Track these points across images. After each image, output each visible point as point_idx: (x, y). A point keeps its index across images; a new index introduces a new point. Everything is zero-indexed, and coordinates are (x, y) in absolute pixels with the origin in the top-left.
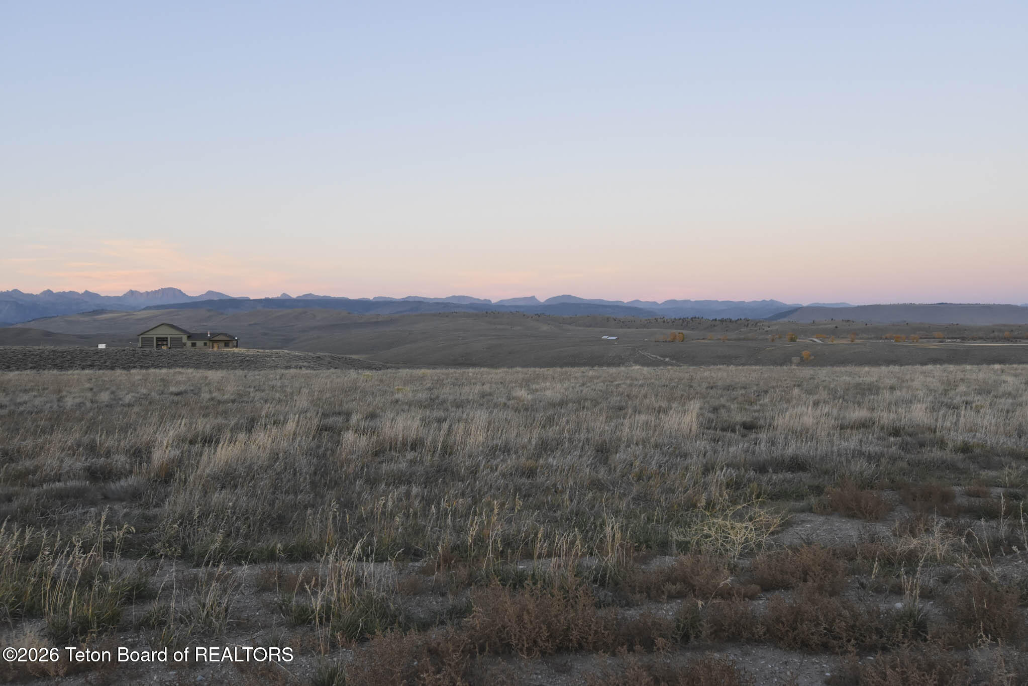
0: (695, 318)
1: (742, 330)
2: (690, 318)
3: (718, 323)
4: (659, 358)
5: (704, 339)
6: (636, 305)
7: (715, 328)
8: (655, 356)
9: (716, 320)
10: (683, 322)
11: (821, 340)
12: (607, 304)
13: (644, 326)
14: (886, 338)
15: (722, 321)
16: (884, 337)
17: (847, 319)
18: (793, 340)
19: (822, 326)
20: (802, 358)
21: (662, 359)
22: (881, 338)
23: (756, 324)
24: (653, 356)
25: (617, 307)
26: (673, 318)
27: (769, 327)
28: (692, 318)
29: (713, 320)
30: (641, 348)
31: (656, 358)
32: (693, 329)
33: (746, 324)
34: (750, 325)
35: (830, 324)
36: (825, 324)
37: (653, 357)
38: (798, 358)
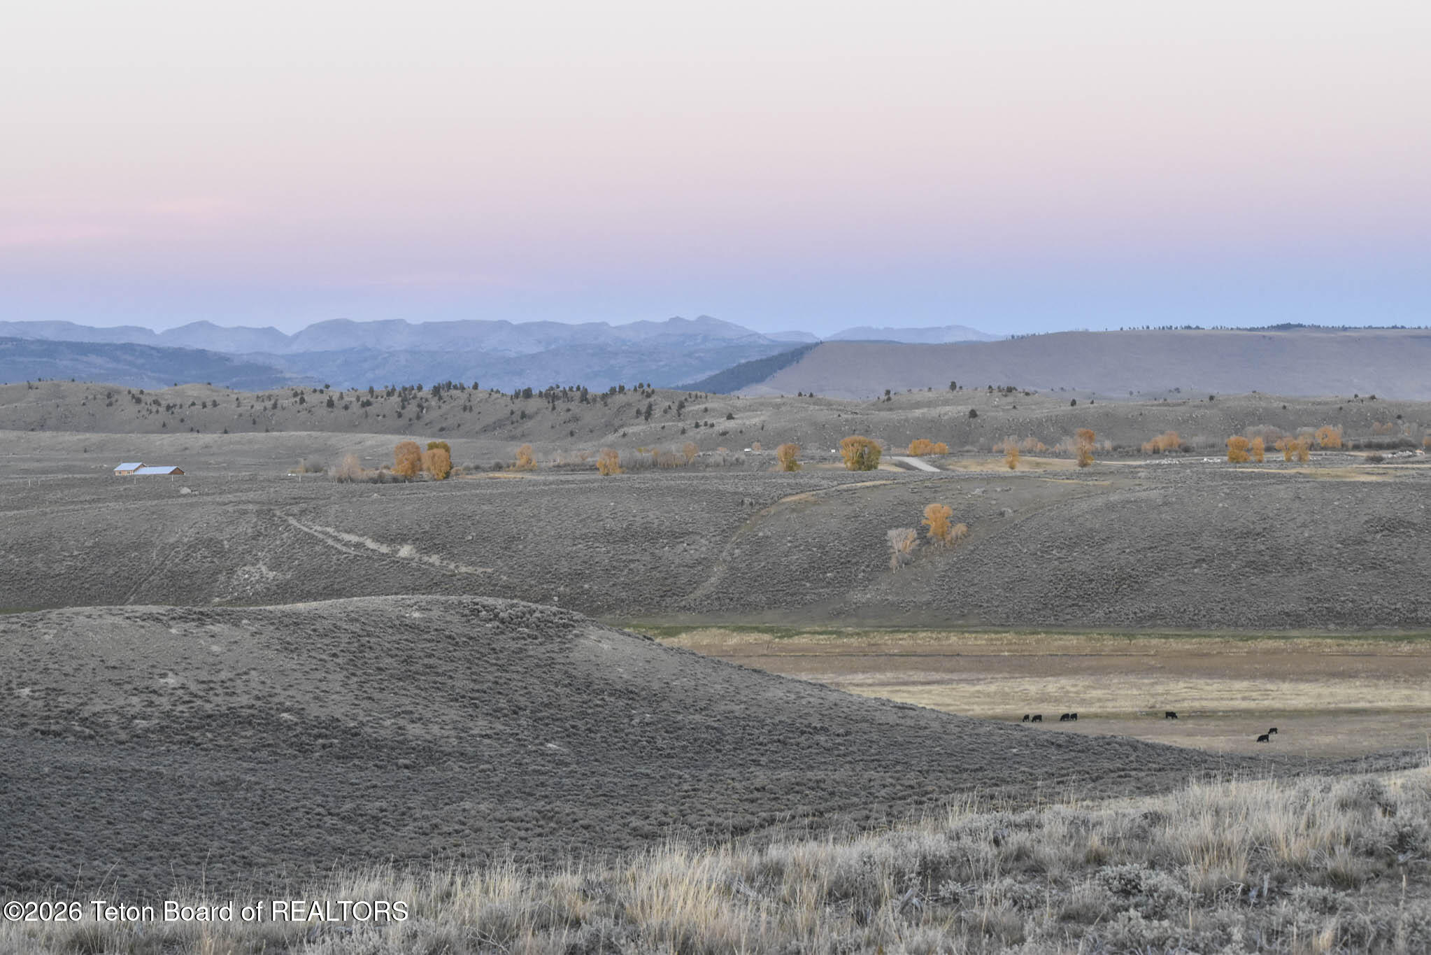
0: (449, 385)
1: (629, 430)
2: (428, 388)
3: (532, 405)
4: (370, 544)
5: (498, 467)
6: (194, 343)
7: (529, 424)
8: (354, 539)
9: (528, 394)
10: (405, 401)
11: (933, 464)
12: (86, 339)
13: (254, 423)
14: (1156, 452)
15: (551, 396)
16: (1147, 446)
17: (1004, 386)
18: (865, 462)
19: (918, 413)
20: (923, 531)
21: (384, 549)
22: (1139, 453)
23: (681, 406)
24: (347, 537)
25: (129, 348)
26: (363, 389)
27: (730, 417)
28: (436, 391)
29: (517, 395)
30: (296, 509)
31: (358, 546)
32: (442, 429)
33: (644, 409)
34: (657, 413)
35: (946, 402)
36: (930, 404)
37: (347, 544)
38: (912, 533)
